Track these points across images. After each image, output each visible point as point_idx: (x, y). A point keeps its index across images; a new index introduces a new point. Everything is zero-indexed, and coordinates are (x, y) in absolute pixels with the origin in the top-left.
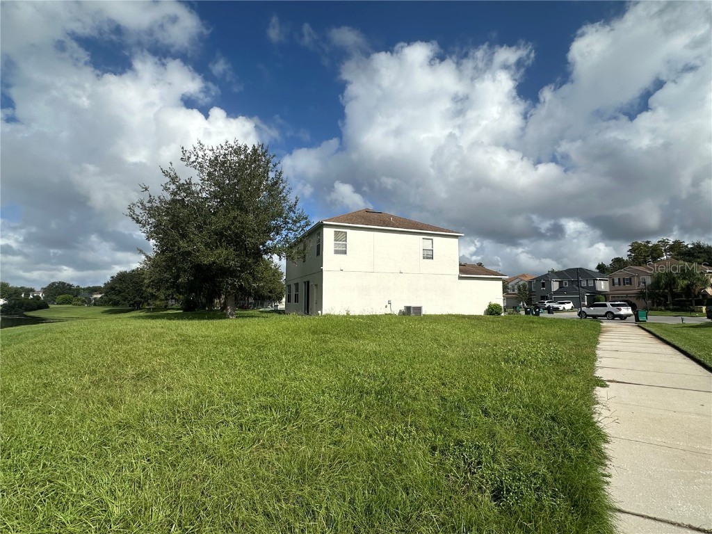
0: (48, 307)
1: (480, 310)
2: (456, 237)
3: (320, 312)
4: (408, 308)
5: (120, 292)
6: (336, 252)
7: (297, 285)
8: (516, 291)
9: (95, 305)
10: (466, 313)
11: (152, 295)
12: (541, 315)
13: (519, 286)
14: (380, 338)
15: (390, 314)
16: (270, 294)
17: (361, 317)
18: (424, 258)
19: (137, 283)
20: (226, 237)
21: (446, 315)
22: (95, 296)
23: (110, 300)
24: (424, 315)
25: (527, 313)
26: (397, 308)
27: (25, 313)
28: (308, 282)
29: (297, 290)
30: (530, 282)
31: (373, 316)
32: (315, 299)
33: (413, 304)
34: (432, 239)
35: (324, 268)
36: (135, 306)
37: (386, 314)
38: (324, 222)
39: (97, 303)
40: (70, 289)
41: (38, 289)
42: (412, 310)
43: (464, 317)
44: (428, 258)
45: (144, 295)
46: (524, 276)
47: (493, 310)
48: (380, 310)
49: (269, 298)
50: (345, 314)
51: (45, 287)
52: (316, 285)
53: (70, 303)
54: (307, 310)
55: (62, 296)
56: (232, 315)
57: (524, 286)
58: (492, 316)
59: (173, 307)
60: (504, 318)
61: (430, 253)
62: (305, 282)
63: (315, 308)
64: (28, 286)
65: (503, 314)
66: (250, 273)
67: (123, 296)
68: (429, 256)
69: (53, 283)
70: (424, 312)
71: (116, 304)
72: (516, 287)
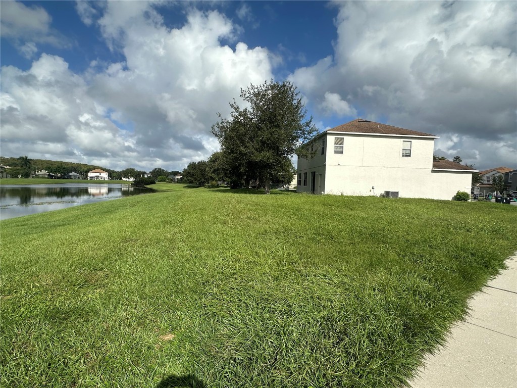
0: (155, 183)
1: (449, 196)
2: (433, 139)
3: (323, 192)
4: (388, 193)
5: (193, 175)
6: (336, 152)
7: (305, 174)
8: (491, 182)
9: (178, 182)
10: (436, 198)
11: (211, 178)
12: (511, 203)
13: (495, 178)
14: (367, 210)
15: (373, 196)
16: (283, 179)
17: (353, 197)
18: (403, 156)
19: (202, 170)
20: (268, 144)
21: (418, 199)
22: (177, 177)
23: (188, 180)
24: (400, 198)
25: (497, 201)
26: (379, 192)
27: (145, 186)
28: (314, 173)
29: (306, 177)
30: (507, 174)
31: (361, 197)
32: (319, 184)
33: (392, 189)
34: (411, 141)
35: (327, 163)
36: (201, 184)
37: (370, 196)
38: (328, 132)
39: (180, 181)
40: (164, 173)
41: (148, 172)
42: (390, 194)
43: (433, 201)
44: (406, 156)
45: (206, 177)
46: (502, 168)
47: (460, 197)
48: (366, 193)
49: (283, 181)
50: (340, 195)
51: (151, 171)
52: (321, 175)
53: (165, 181)
54: (313, 191)
55: (160, 177)
56: (268, 192)
57: (500, 177)
58: (458, 202)
59: (222, 185)
60: (471, 203)
61: (408, 152)
62: (312, 173)
63: (319, 190)
64: (143, 170)
65: (470, 201)
66: (281, 167)
67: (195, 178)
68: (407, 154)
69: (155, 169)
70: (400, 196)
71: (191, 182)
72: (491, 178)
